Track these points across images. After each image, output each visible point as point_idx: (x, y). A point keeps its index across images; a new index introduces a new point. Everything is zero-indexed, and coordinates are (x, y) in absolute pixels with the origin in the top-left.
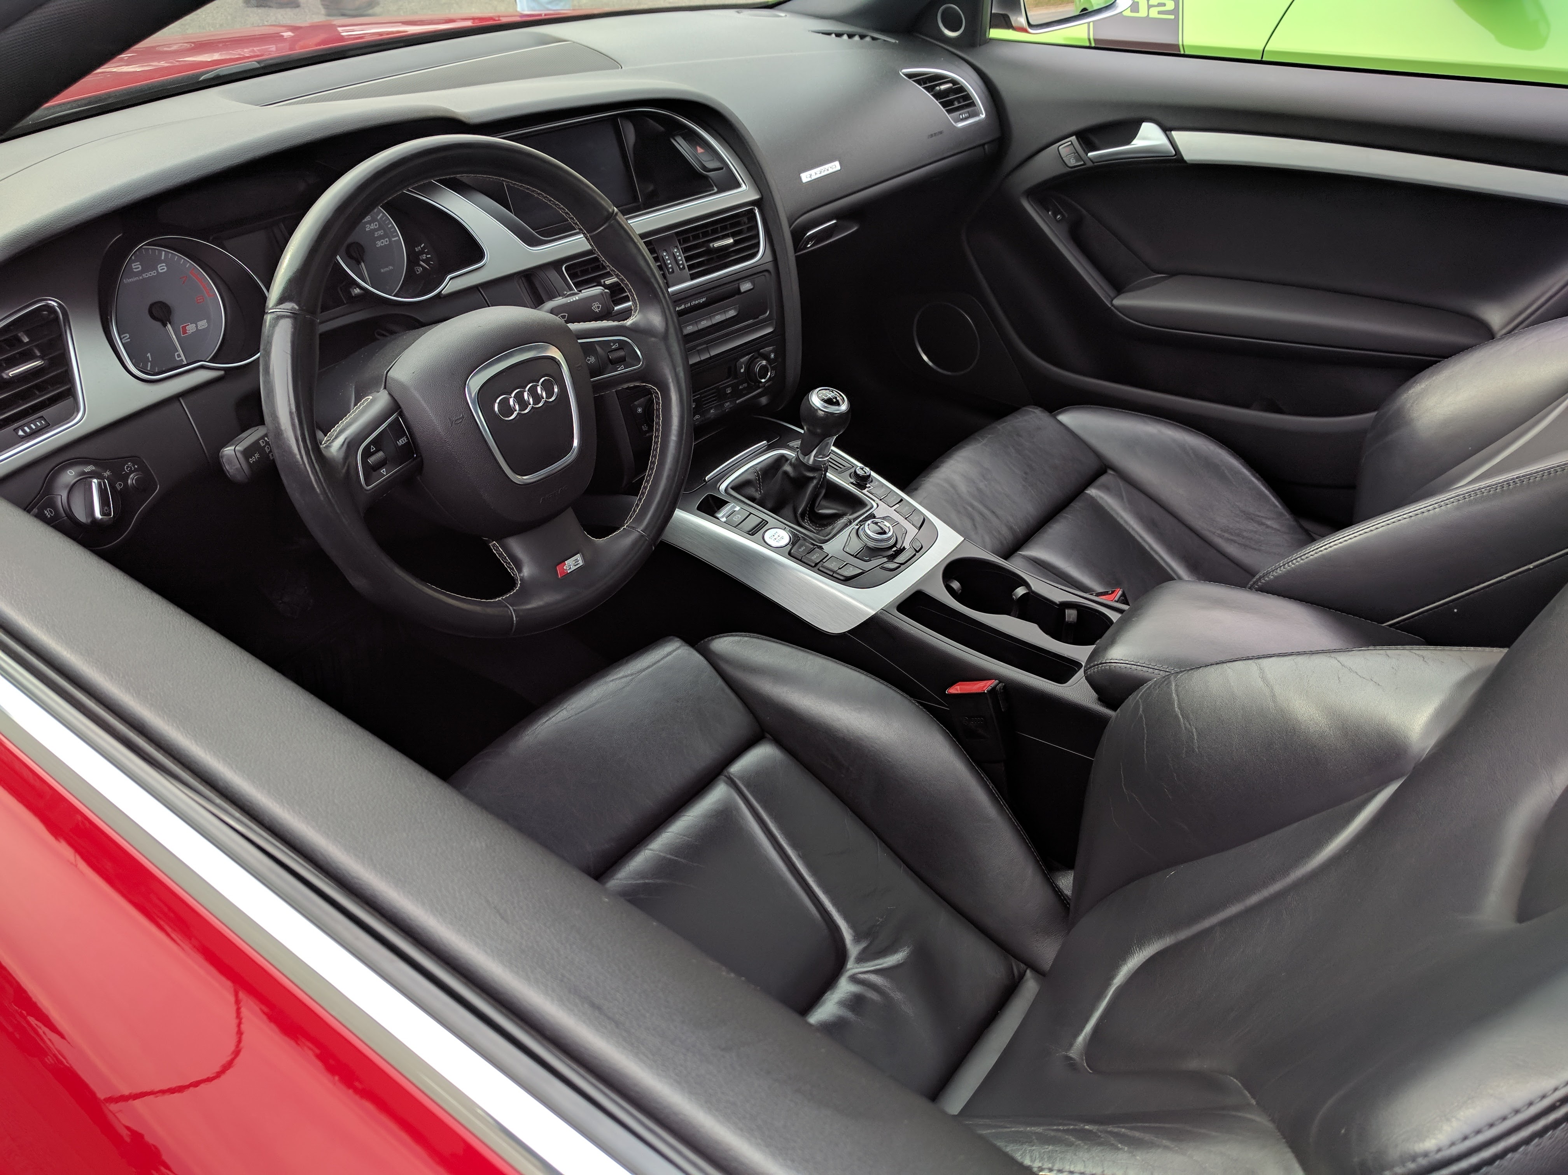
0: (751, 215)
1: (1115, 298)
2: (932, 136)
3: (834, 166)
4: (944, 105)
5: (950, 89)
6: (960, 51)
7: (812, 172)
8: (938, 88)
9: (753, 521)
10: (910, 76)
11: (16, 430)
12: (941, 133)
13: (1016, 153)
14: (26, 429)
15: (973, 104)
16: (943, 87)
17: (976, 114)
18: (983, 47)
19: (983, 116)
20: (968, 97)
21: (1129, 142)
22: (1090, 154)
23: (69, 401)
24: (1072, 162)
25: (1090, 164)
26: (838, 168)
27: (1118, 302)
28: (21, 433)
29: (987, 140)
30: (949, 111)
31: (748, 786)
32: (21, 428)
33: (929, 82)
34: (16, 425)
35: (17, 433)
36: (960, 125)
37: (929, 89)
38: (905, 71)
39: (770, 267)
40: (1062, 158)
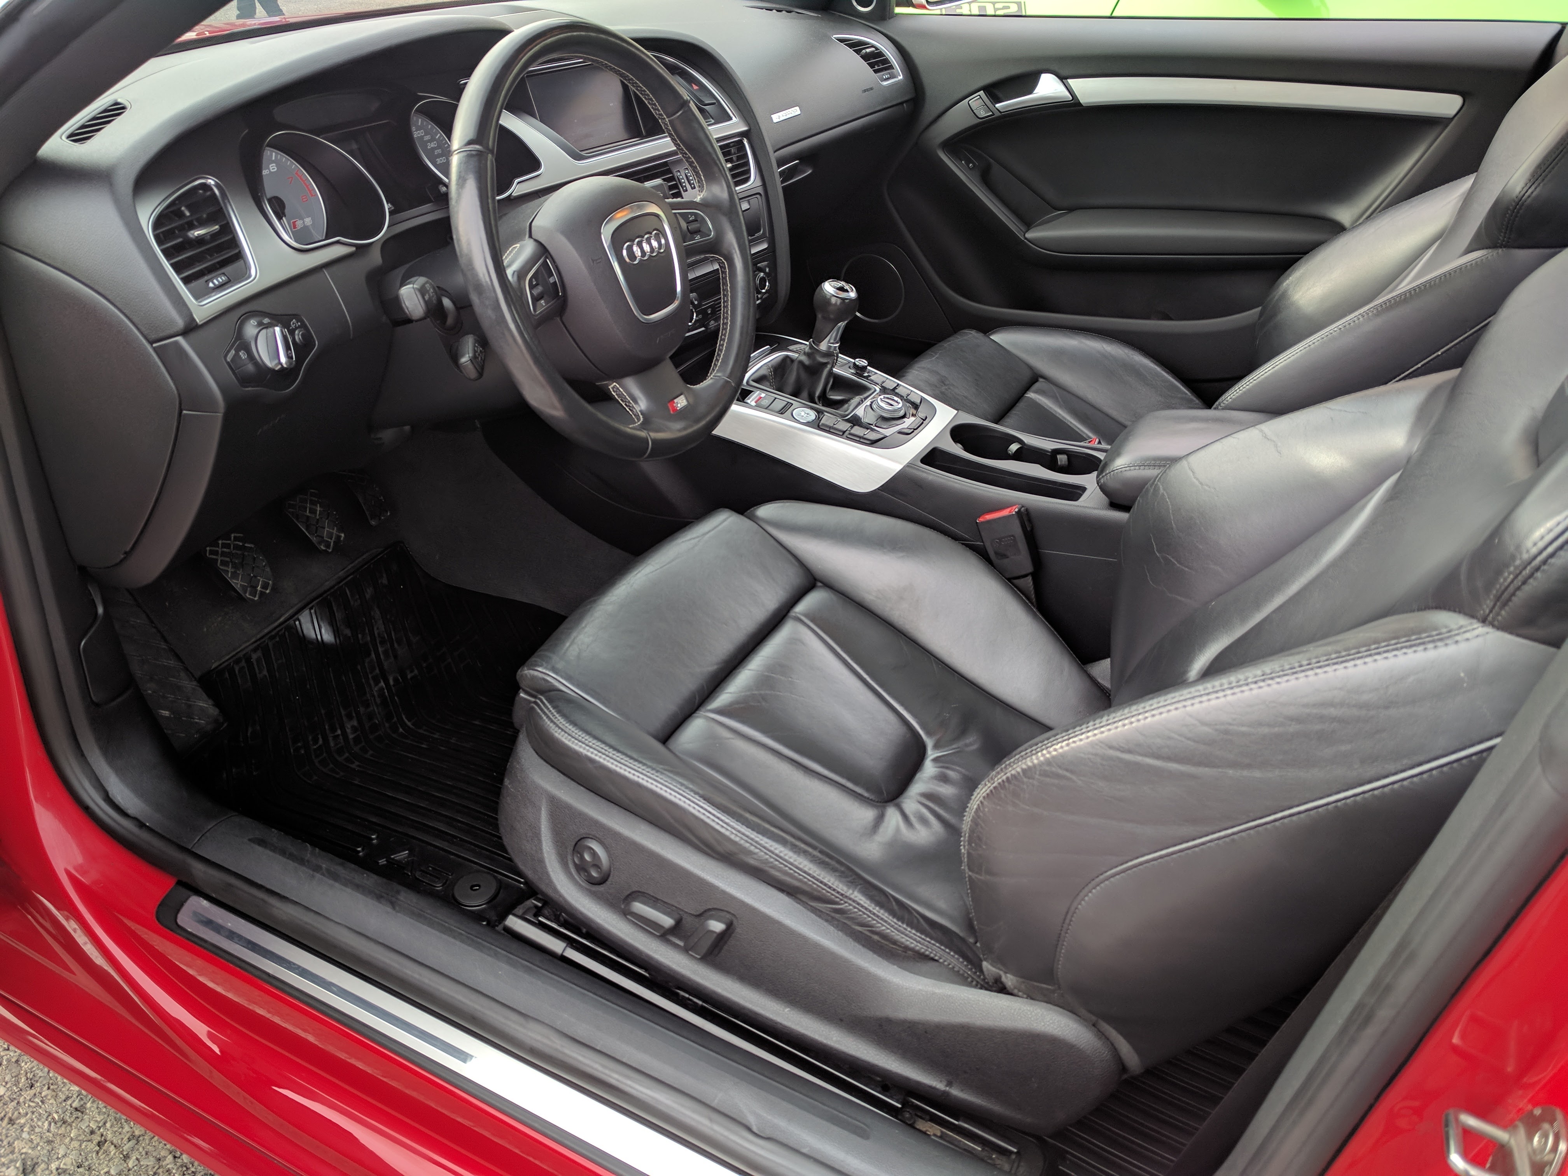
0: (740, 145)
1: (1027, 231)
2: (865, 91)
3: (795, 111)
4: (872, 65)
5: (873, 52)
6: (872, 23)
7: (780, 114)
8: (864, 51)
9: (779, 405)
10: (841, 41)
11: (207, 282)
12: (872, 89)
13: (930, 110)
14: (215, 281)
15: (891, 67)
16: (868, 50)
17: (893, 76)
18: (892, 20)
19: (901, 77)
20: (886, 61)
21: (1031, 92)
22: (997, 105)
23: (240, 263)
24: (982, 114)
25: (997, 114)
26: (799, 112)
27: (1028, 235)
28: (211, 285)
29: (906, 98)
30: (876, 71)
31: (813, 621)
32: (211, 280)
33: (856, 46)
34: (206, 278)
35: (208, 284)
36: (885, 83)
37: (856, 51)
38: (834, 36)
39: (760, 190)
40: (973, 111)
